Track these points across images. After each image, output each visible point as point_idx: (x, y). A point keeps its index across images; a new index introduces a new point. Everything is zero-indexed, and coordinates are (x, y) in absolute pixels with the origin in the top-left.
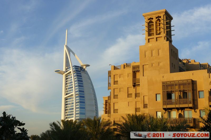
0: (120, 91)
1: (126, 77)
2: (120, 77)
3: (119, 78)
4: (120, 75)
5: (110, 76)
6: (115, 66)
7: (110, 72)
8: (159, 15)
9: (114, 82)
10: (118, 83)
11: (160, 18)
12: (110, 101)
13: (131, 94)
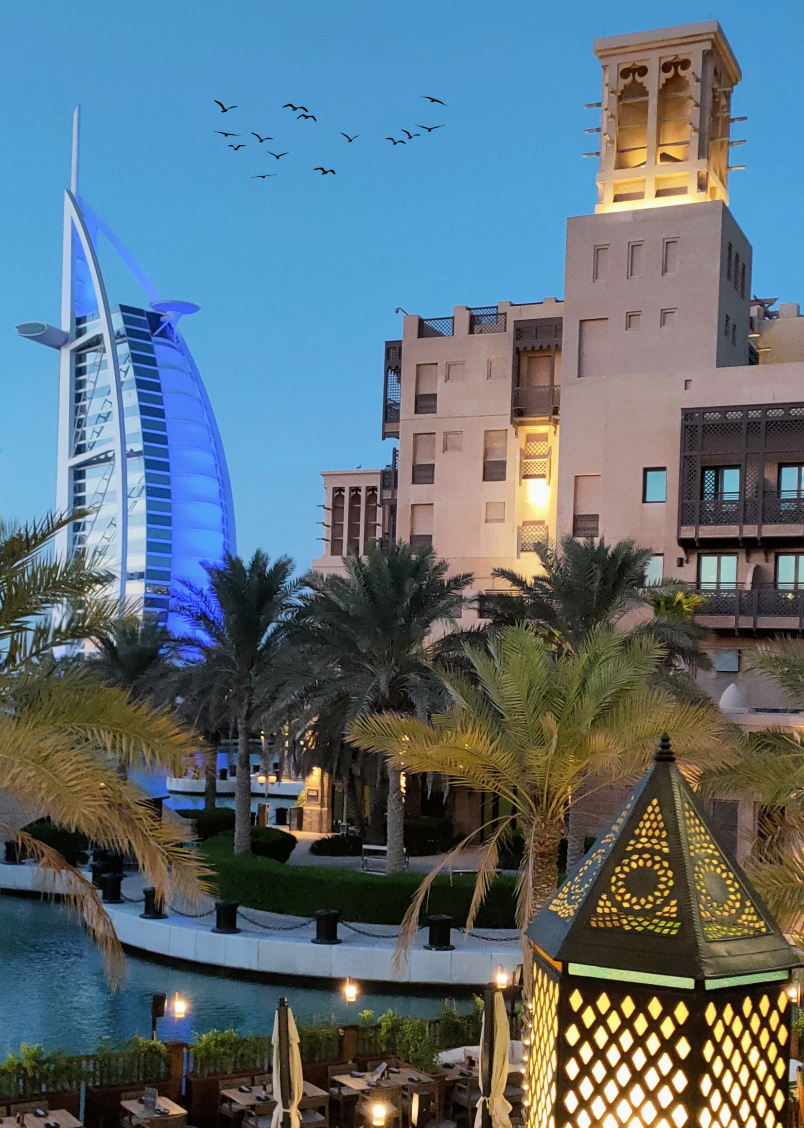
0: (445, 449)
1: (481, 379)
2: (446, 379)
3: (441, 379)
4: (449, 366)
5: (397, 371)
6: (424, 318)
7: (398, 350)
8: (682, 52)
9: (418, 398)
10: (435, 406)
11: (683, 68)
12: (394, 494)
13: (503, 464)
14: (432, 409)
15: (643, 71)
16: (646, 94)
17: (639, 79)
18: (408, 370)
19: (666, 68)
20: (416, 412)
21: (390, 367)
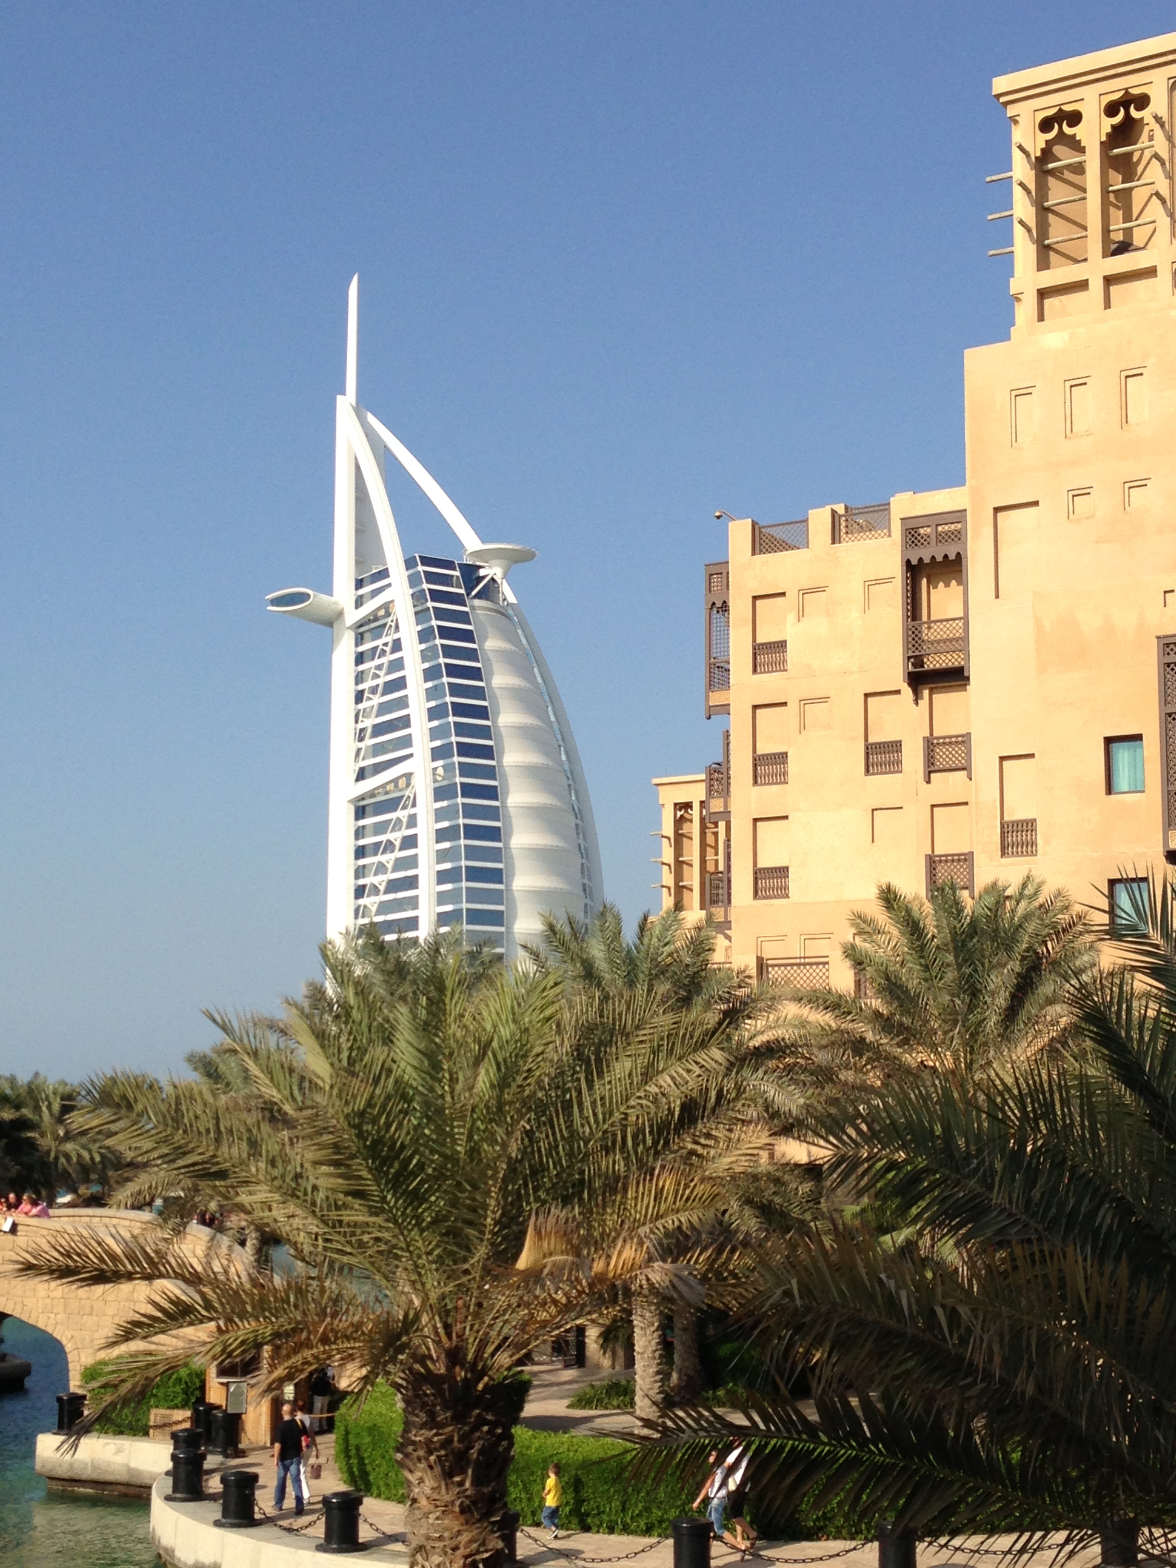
0: (803, 726)
1: (855, 614)
2: (801, 615)
3: (792, 617)
4: (802, 595)
5: (724, 608)
6: (761, 524)
7: (724, 574)
8: (1133, 83)
9: (758, 649)
10: (785, 661)
11: (1138, 109)
12: (726, 805)
13: (895, 747)
14: (780, 666)
15: (1075, 118)
16: (1082, 150)
17: (1067, 130)
18: (739, 607)
19: (1111, 110)
20: (755, 671)
21: (714, 604)
